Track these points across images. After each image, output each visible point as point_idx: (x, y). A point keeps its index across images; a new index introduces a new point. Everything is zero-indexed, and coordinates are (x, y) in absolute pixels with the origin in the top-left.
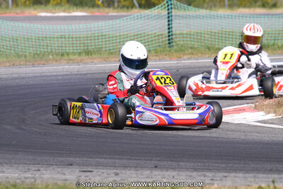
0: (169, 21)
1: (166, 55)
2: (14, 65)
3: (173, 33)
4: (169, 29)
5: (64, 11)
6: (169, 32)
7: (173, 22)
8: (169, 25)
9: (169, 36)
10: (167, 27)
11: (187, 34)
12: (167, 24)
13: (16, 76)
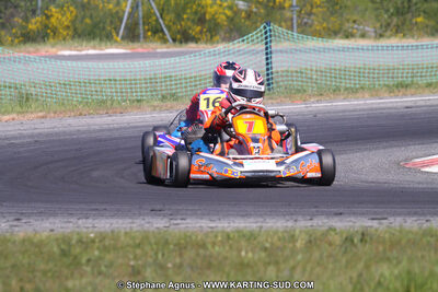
0: (267, 54)
1: (285, 97)
2: (81, 114)
3: (274, 70)
4: (267, 64)
5: (94, 48)
6: (268, 69)
7: (273, 55)
8: (267, 59)
9: (268, 75)
10: (265, 62)
11: (297, 72)
12: (265, 57)
13: (97, 128)
